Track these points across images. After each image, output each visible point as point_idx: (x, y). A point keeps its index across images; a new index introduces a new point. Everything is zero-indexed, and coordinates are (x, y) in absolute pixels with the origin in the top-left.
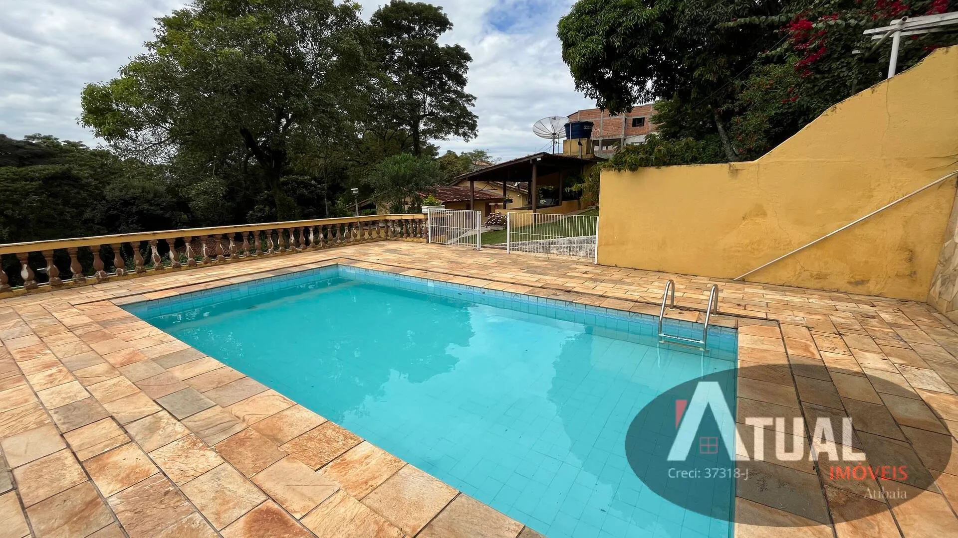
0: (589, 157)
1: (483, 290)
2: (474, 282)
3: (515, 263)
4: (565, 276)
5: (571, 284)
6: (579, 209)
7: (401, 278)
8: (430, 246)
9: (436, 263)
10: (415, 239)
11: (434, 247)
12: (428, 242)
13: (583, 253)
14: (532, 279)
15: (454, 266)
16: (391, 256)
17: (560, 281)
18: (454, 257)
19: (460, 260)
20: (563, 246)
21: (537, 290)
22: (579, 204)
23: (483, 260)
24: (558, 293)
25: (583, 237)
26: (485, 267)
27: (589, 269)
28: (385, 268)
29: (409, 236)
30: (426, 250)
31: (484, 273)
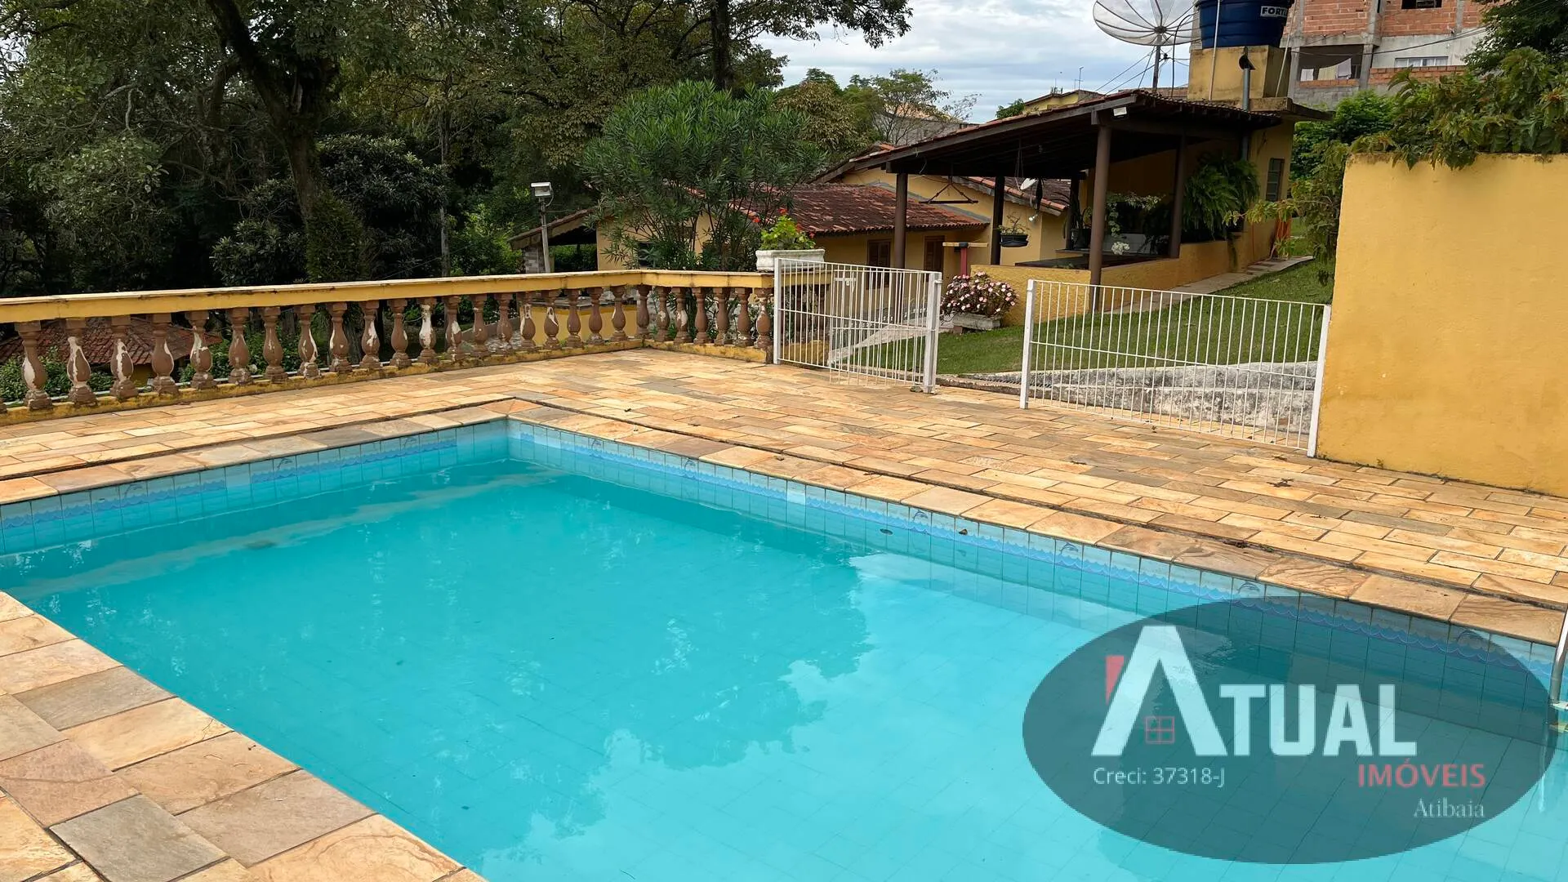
0: (1273, 105)
1: (962, 524)
2: (931, 497)
3: (1049, 439)
4: (1215, 490)
5: (1242, 520)
6: (1231, 271)
7: (705, 470)
8: (777, 373)
9: (803, 428)
10: (732, 350)
11: (791, 376)
12: (770, 360)
13: (1263, 418)
14: (1117, 496)
15: (864, 441)
16: (666, 402)
17: (1206, 508)
18: (857, 412)
19: (876, 422)
20: (1201, 391)
21: (1136, 534)
22: (1233, 253)
23: (948, 425)
24: (1207, 546)
25: (1262, 367)
26: (956, 449)
27: (1291, 471)
28: (651, 438)
29: (712, 338)
30: (768, 387)
31: (959, 472)
